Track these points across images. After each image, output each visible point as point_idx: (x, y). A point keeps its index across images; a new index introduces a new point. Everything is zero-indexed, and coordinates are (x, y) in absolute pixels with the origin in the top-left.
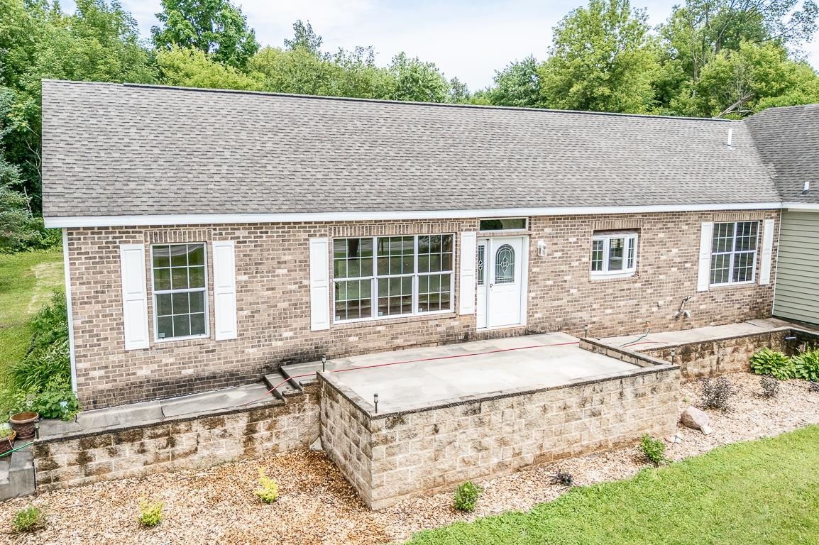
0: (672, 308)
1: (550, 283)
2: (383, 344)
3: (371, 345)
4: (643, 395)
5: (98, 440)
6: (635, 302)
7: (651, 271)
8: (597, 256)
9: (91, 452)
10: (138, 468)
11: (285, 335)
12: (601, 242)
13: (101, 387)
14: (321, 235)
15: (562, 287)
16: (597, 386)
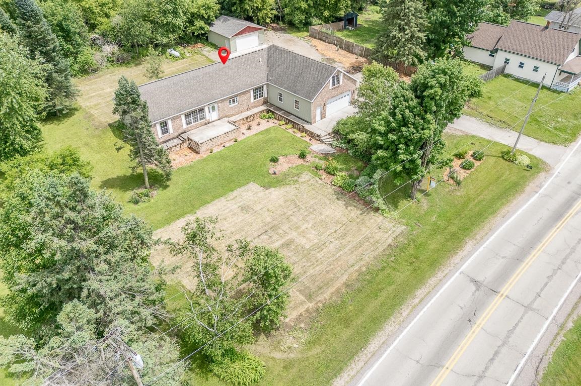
0: (246, 107)
1: (222, 110)
2: (195, 127)
7: (241, 102)
8: (230, 103)
11: (180, 130)
14: (183, 115)
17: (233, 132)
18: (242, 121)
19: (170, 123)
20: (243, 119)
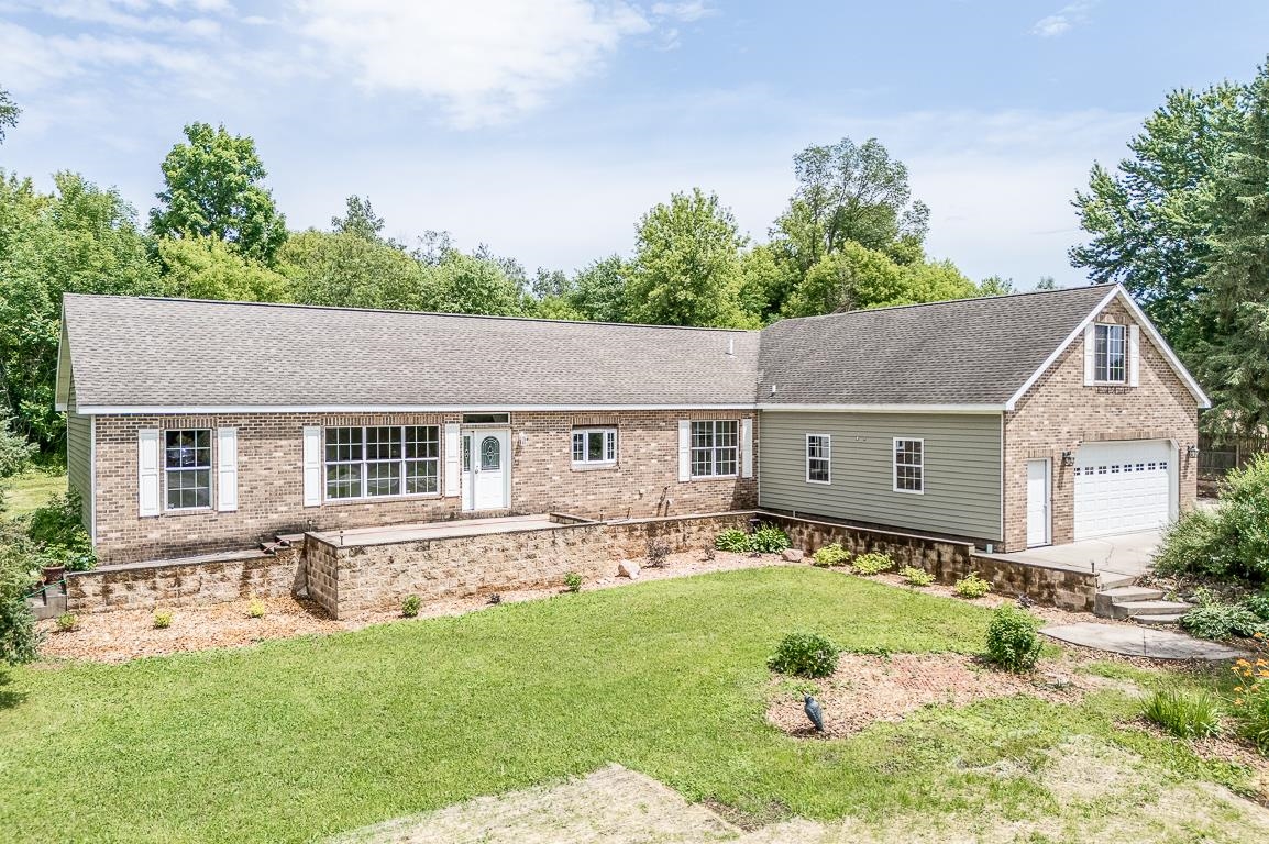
0: (654, 496)
1: (533, 470)
2: (371, 520)
3: (360, 521)
4: (574, 544)
5: (118, 577)
6: (618, 490)
7: (631, 462)
8: (578, 448)
9: (112, 585)
10: (150, 602)
11: (280, 509)
12: (581, 436)
13: (117, 547)
14: (314, 425)
15: (544, 473)
16: (531, 535)
17: (560, 540)
18: (622, 538)
19: (226, 446)
20: (631, 528)
